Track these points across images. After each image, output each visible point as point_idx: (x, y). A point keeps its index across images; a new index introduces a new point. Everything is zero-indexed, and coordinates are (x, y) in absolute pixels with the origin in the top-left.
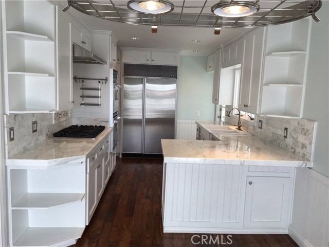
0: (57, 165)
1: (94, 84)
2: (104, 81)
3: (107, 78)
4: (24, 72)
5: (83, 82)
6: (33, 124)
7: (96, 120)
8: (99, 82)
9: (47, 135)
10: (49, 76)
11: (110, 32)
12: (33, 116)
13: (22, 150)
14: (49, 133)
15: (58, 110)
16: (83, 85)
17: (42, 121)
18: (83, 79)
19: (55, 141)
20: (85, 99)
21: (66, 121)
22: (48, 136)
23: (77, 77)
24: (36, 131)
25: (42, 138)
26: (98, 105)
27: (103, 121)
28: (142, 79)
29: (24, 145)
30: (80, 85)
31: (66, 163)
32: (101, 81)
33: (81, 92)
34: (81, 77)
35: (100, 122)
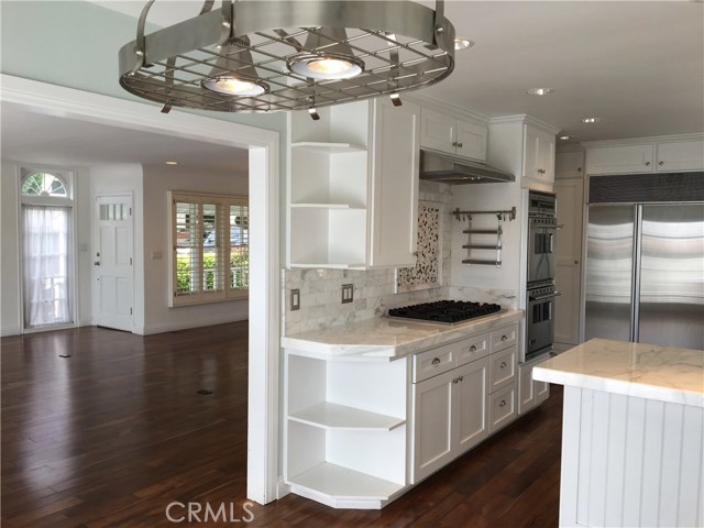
0: (346, 355)
1: (491, 222)
2: (508, 216)
3: (514, 208)
4: (328, 203)
5: (470, 219)
6: (343, 289)
7: (491, 293)
8: (500, 218)
9: (378, 310)
10: (350, 207)
11: (522, 116)
12: (345, 276)
13: (318, 327)
14: (382, 309)
15: (371, 264)
16: (470, 224)
17: (366, 285)
18: (470, 214)
19: (391, 324)
20: (473, 250)
21: (430, 290)
22: (380, 314)
23: (461, 210)
24: (351, 300)
25: (367, 315)
26: (493, 263)
27: (504, 296)
28: (632, 208)
29: (321, 320)
30: (465, 225)
31: (359, 353)
32: (502, 216)
33: (465, 239)
34: (466, 210)
35: (499, 297)
